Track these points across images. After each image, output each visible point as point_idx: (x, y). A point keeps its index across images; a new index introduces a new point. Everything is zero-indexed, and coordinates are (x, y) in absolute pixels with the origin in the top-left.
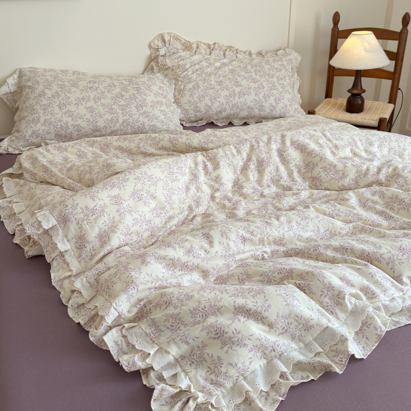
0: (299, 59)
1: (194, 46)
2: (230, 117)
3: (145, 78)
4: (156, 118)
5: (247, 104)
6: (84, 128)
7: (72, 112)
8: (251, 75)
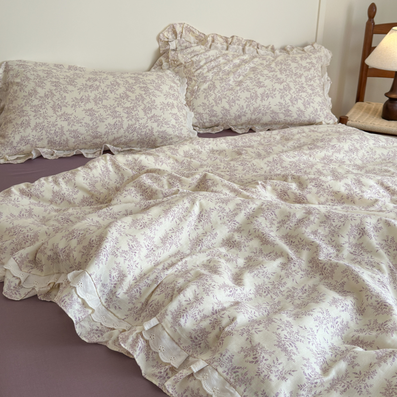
0: (330, 56)
1: (210, 39)
2: (251, 123)
3: (153, 75)
4: (166, 123)
5: (270, 107)
6: (82, 135)
7: (69, 115)
8: (276, 74)
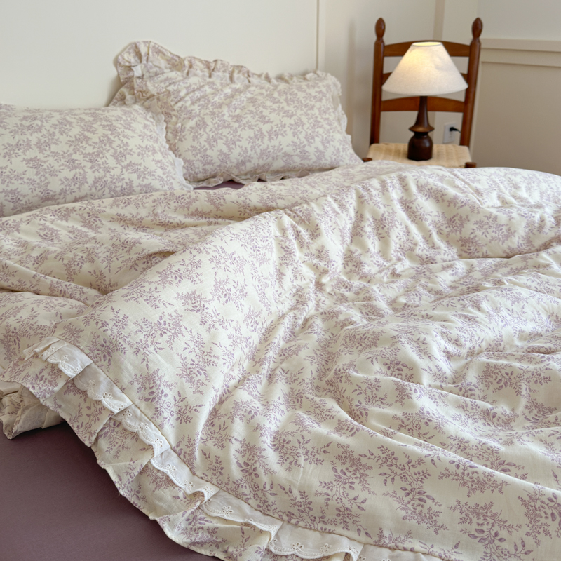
0: (339, 84)
1: (186, 63)
2: (258, 171)
4: (150, 174)
5: (282, 149)
6: (24, 196)
7: (1, 168)
8: (282, 106)
